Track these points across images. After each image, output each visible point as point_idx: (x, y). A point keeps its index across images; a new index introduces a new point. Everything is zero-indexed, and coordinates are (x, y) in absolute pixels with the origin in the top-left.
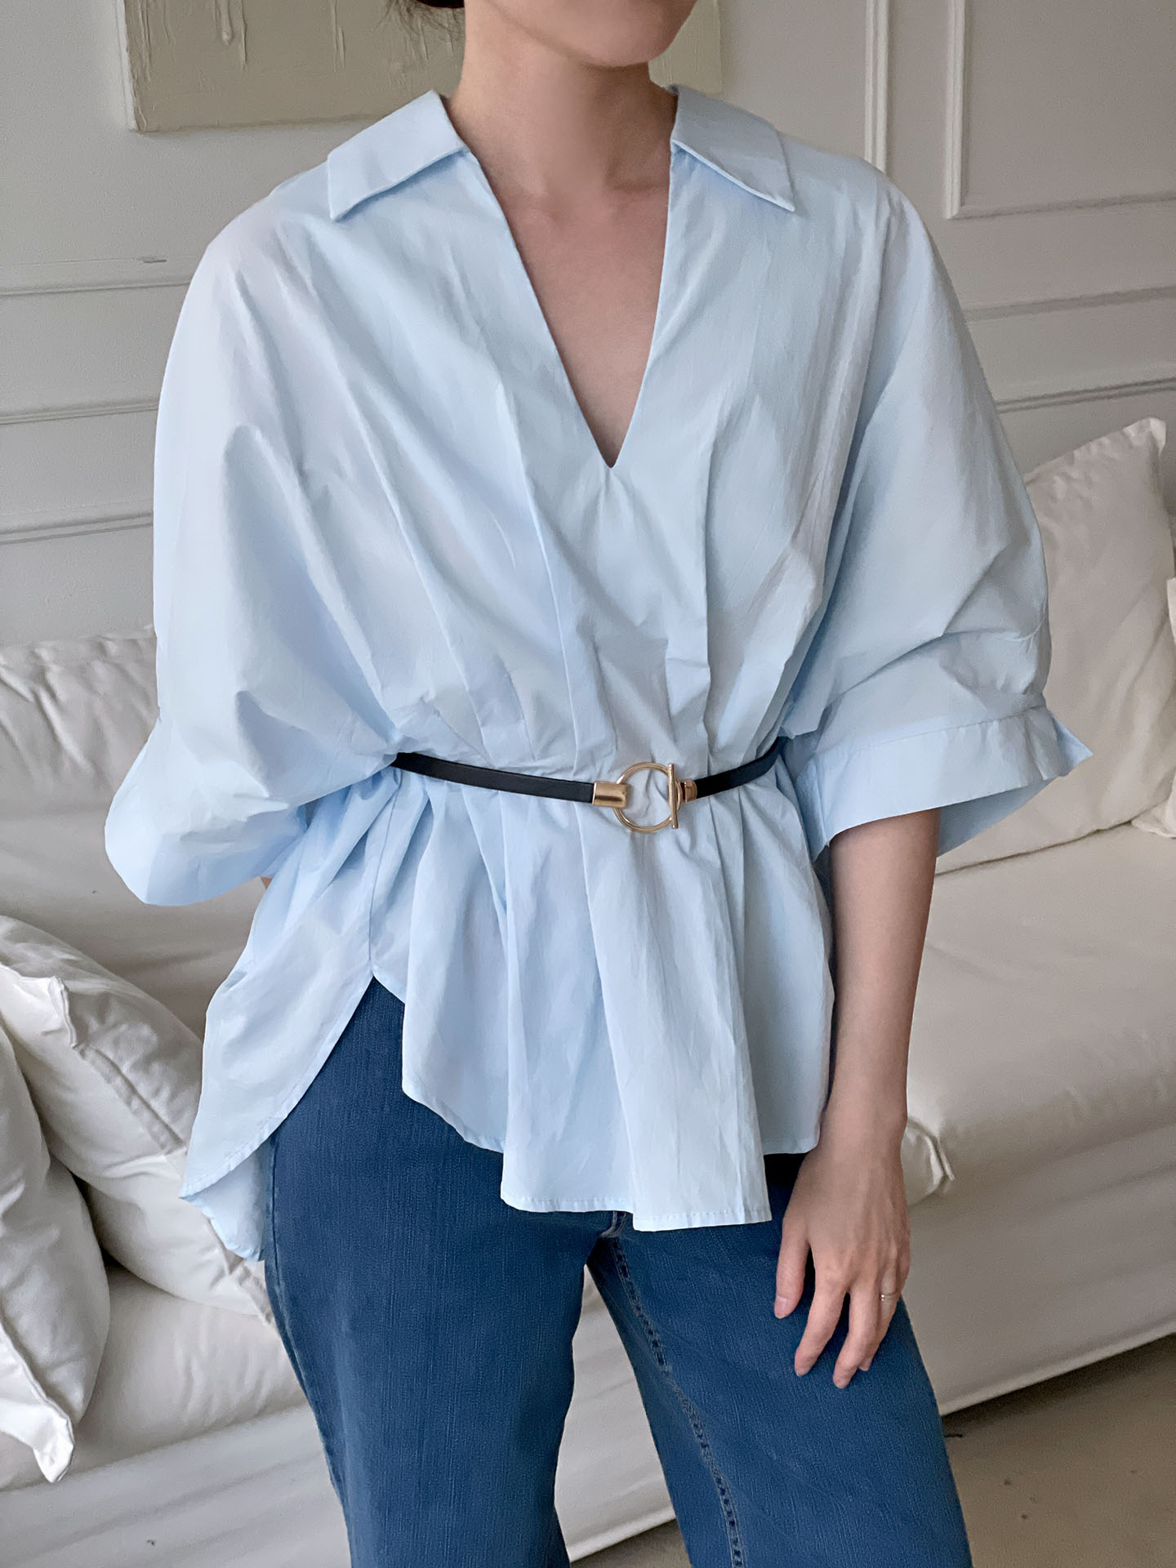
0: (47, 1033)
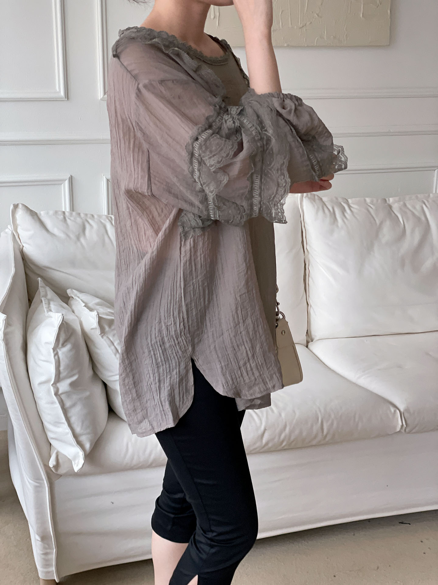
0: (92, 329)
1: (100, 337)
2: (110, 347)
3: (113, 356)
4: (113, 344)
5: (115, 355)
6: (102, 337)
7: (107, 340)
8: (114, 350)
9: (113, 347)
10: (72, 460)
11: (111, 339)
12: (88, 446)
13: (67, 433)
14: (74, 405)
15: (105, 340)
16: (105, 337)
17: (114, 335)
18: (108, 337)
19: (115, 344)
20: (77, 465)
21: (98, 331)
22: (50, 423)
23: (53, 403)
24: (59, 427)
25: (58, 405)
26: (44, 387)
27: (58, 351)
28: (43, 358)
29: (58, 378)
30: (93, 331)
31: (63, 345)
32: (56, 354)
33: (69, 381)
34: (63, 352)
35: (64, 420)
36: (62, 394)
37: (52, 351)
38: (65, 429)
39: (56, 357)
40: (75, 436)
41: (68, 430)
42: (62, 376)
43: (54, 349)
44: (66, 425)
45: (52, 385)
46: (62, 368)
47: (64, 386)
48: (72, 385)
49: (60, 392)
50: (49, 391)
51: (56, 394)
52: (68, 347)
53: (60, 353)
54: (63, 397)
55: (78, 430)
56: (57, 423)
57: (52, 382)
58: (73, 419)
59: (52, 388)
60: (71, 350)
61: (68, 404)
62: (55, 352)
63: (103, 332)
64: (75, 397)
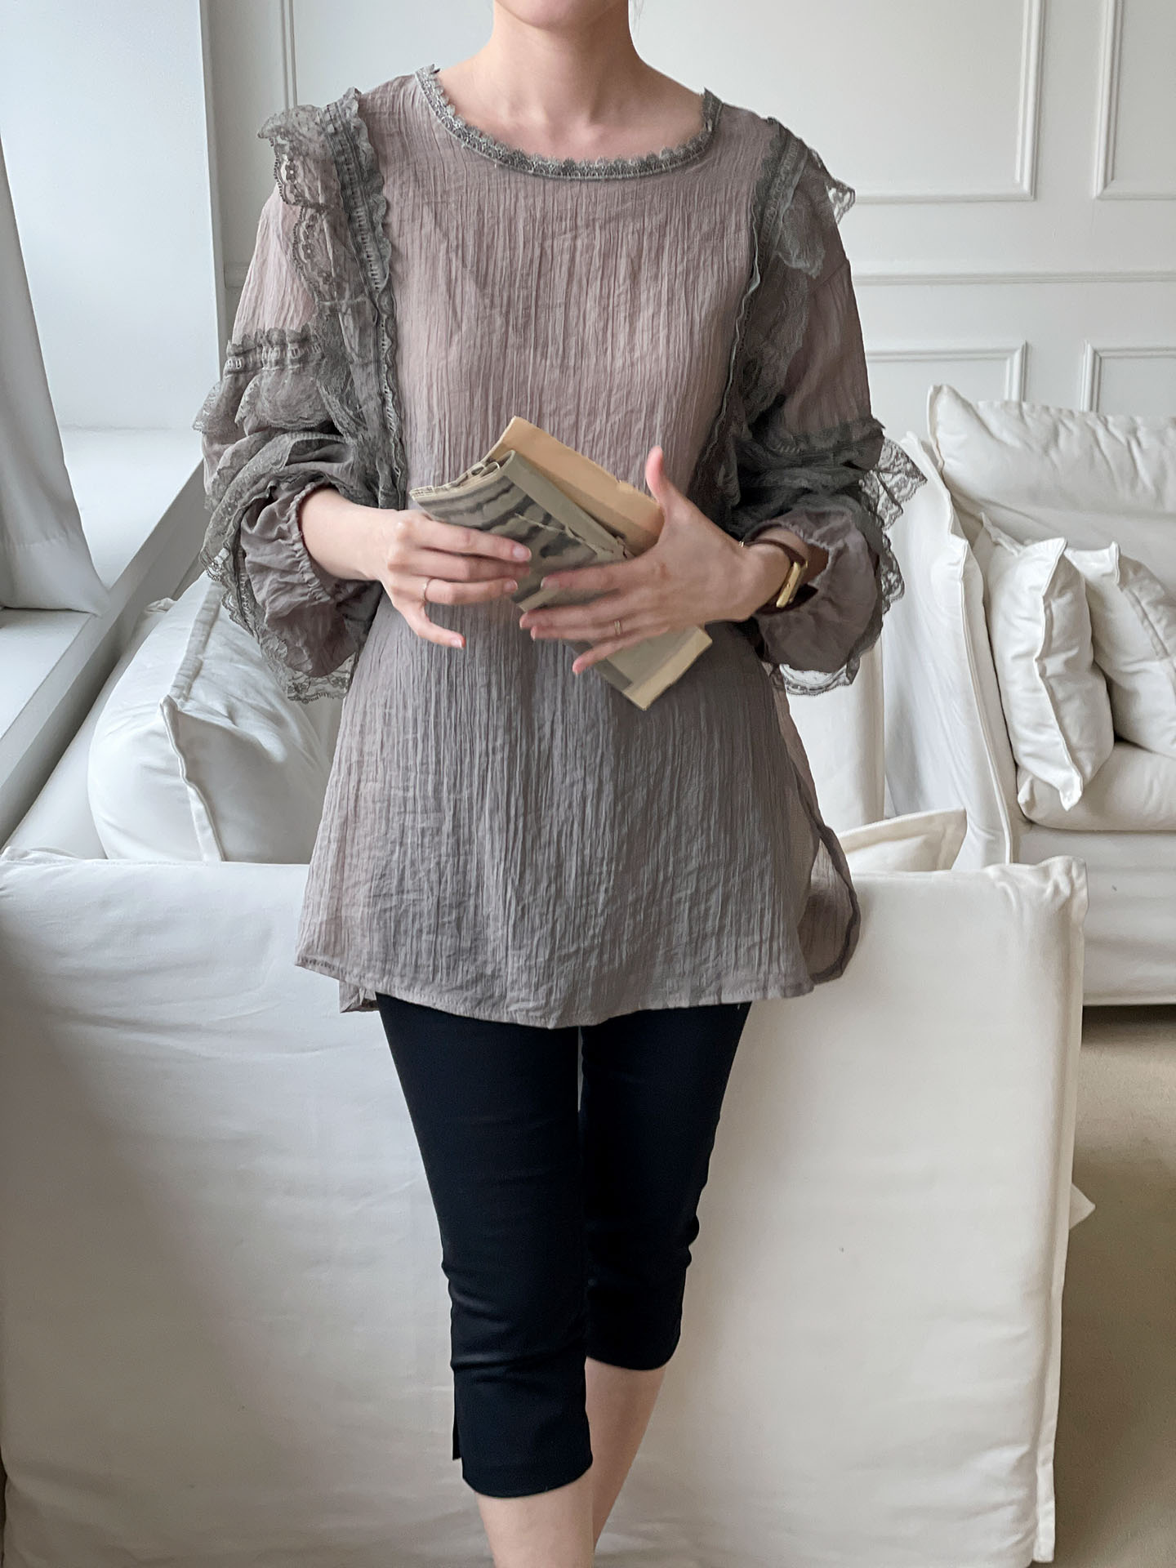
1: (1118, 589)
2: (1133, 606)
3: (1138, 623)
4: (1139, 602)
5: (1142, 622)
6: (1122, 590)
7: (1130, 595)
8: (1141, 614)
9: (1138, 608)
10: (1059, 788)
11: (1137, 594)
12: (1088, 770)
13: (1057, 744)
14: (1069, 698)
15: (1126, 595)
16: (1125, 591)
17: (1141, 589)
18: (1130, 591)
19: (1143, 603)
20: (1069, 800)
21: (1116, 579)
22: (1026, 726)
23: (1036, 690)
24: (1041, 733)
25: (1045, 694)
26: (1023, 663)
27: (1052, 602)
28: (1025, 614)
29: (1048, 651)
30: (1105, 579)
31: (1061, 594)
32: (1048, 607)
33: (1062, 657)
34: (1057, 605)
35: (1053, 720)
36: (1049, 677)
37: (1042, 601)
38: (1054, 735)
39: (1048, 612)
40: (1071, 749)
41: (1060, 739)
42: (1055, 644)
43: (1045, 598)
44: (1056, 731)
45: (1036, 660)
46: (1055, 632)
47: (1055, 664)
48: (1067, 663)
49: (1049, 673)
50: (1030, 670)
51: (1042, 675)
52: (1068, 597)
53: (1054, 606)
54: (1053, 682)
55: (1074, 739)
56: (1039, 726)
57: (1037, 654)
58: (1067, 721)
59: (1035, 665)
60: (1071, 603)
61: (1060, 695)
62: (1047, 604)
63: (1124, 582)
64: (1071, 687)
